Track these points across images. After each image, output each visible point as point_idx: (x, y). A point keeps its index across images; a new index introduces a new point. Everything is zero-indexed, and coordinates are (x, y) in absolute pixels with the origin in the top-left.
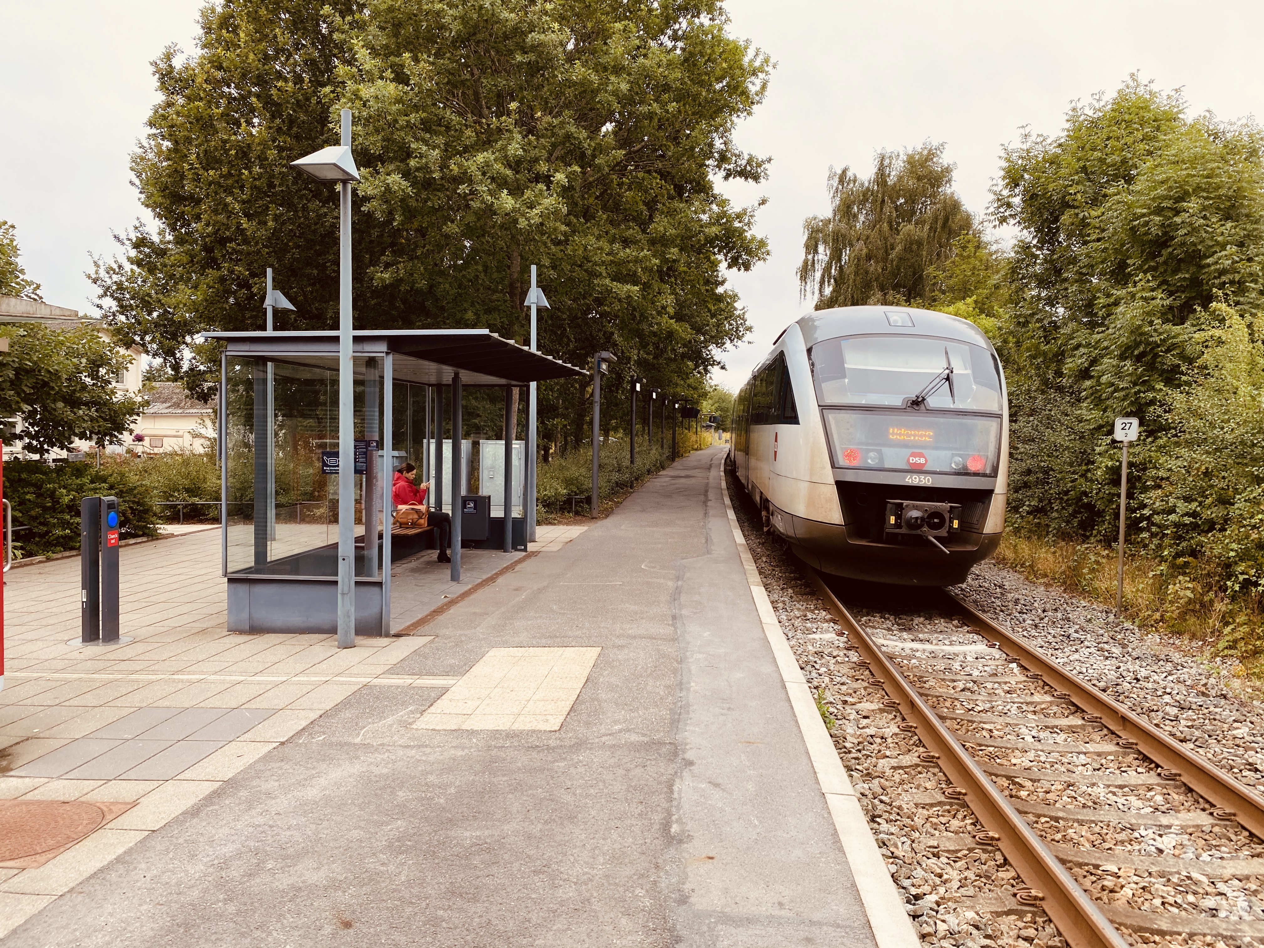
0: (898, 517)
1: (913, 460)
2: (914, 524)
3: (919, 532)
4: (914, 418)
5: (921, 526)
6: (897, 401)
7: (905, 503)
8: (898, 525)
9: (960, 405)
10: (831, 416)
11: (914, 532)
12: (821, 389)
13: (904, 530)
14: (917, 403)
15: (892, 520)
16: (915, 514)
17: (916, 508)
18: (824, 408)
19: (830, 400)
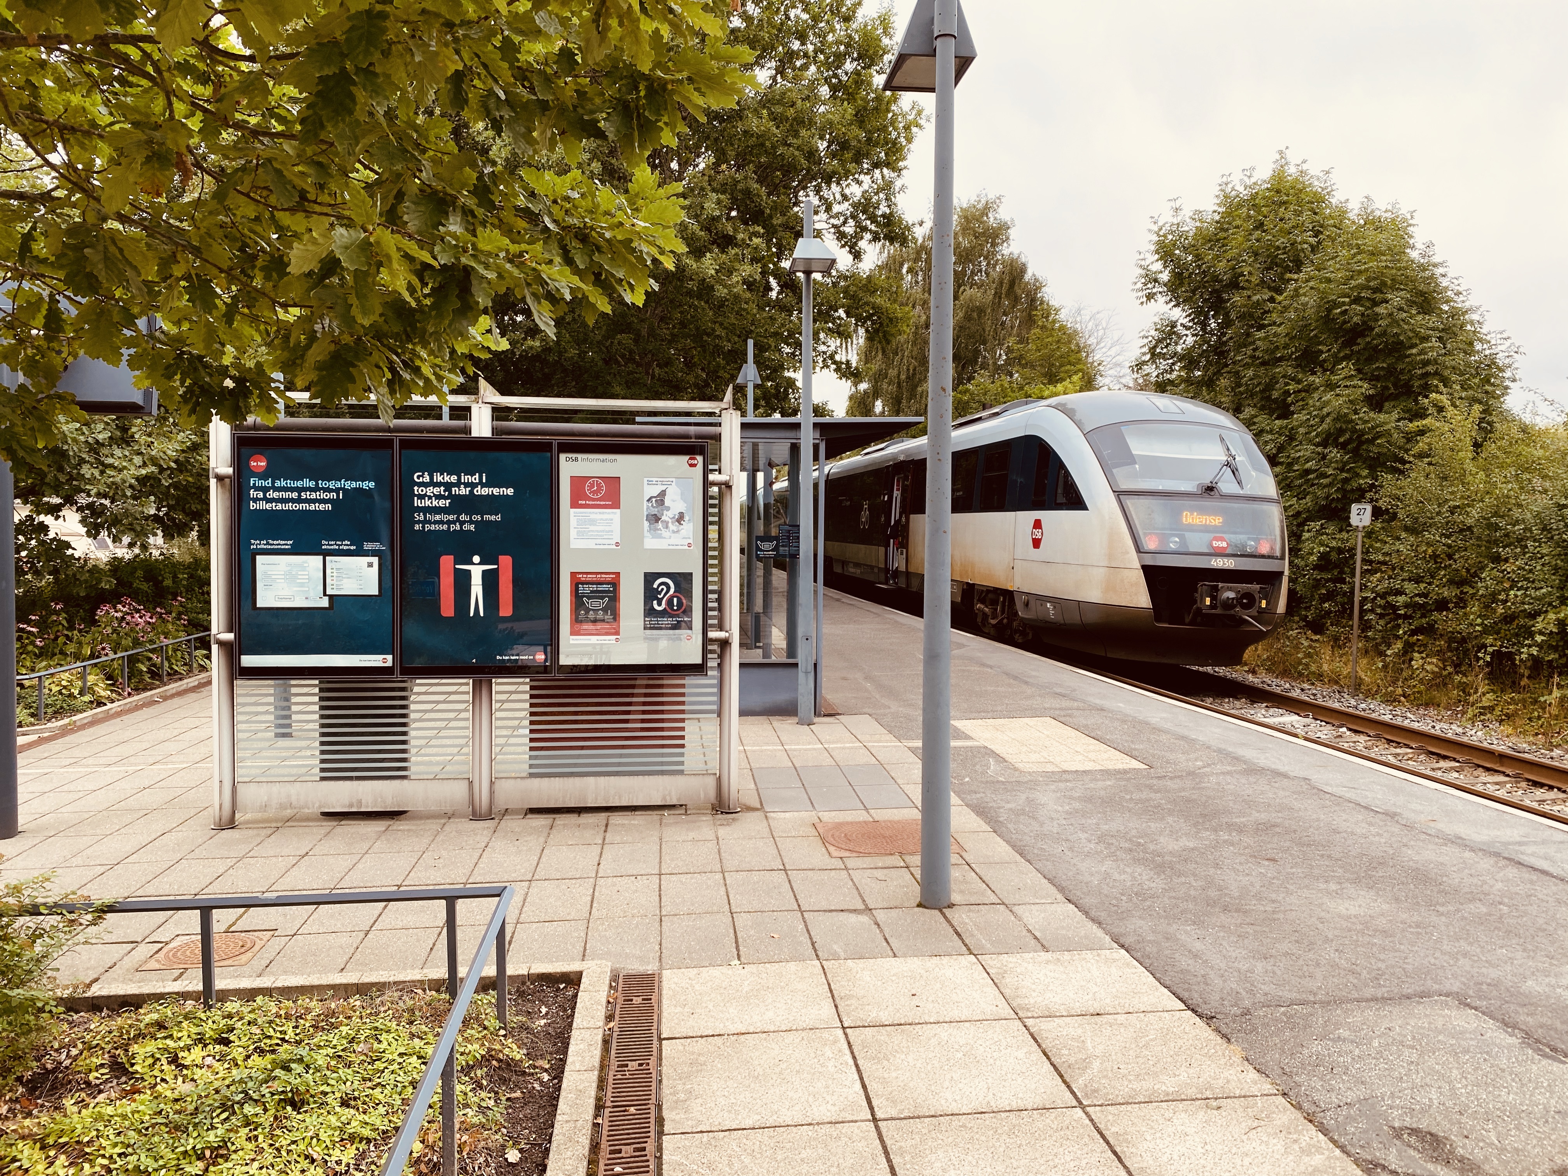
0: (1213, 598)
1: (1216, 544)
2: (1228, 605)
3: (1232, 612)
4: (1208, 503)
5: (1235, 606)
6: (1189, 486)
7: (1220, 585)
8: (1212, 607)
9: (1248, 490)
10: (1129, 502)
11: (1228, 612)
12: (1113, 475)
13: (1218, 611)
14: (1210, 489)
15: (1208, 601)
16: (1231, 595)
17: (1230, 589)
18: (1119, 494)
19: (1124, 486)
